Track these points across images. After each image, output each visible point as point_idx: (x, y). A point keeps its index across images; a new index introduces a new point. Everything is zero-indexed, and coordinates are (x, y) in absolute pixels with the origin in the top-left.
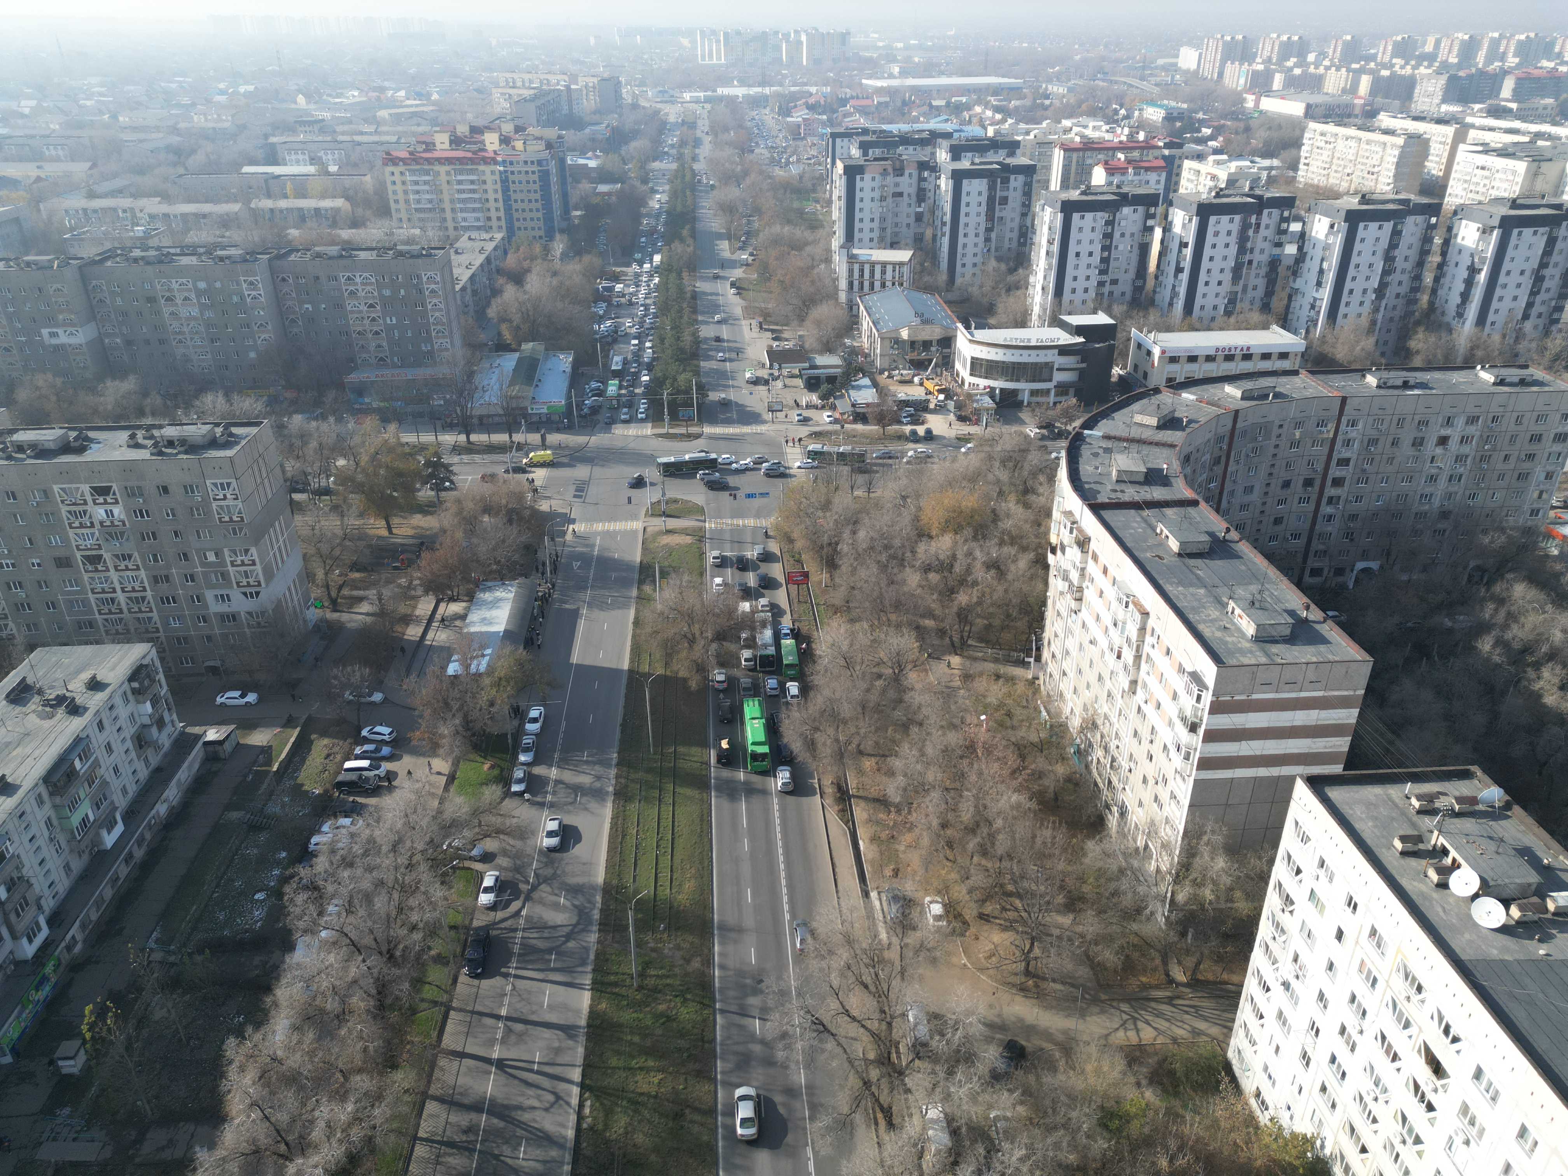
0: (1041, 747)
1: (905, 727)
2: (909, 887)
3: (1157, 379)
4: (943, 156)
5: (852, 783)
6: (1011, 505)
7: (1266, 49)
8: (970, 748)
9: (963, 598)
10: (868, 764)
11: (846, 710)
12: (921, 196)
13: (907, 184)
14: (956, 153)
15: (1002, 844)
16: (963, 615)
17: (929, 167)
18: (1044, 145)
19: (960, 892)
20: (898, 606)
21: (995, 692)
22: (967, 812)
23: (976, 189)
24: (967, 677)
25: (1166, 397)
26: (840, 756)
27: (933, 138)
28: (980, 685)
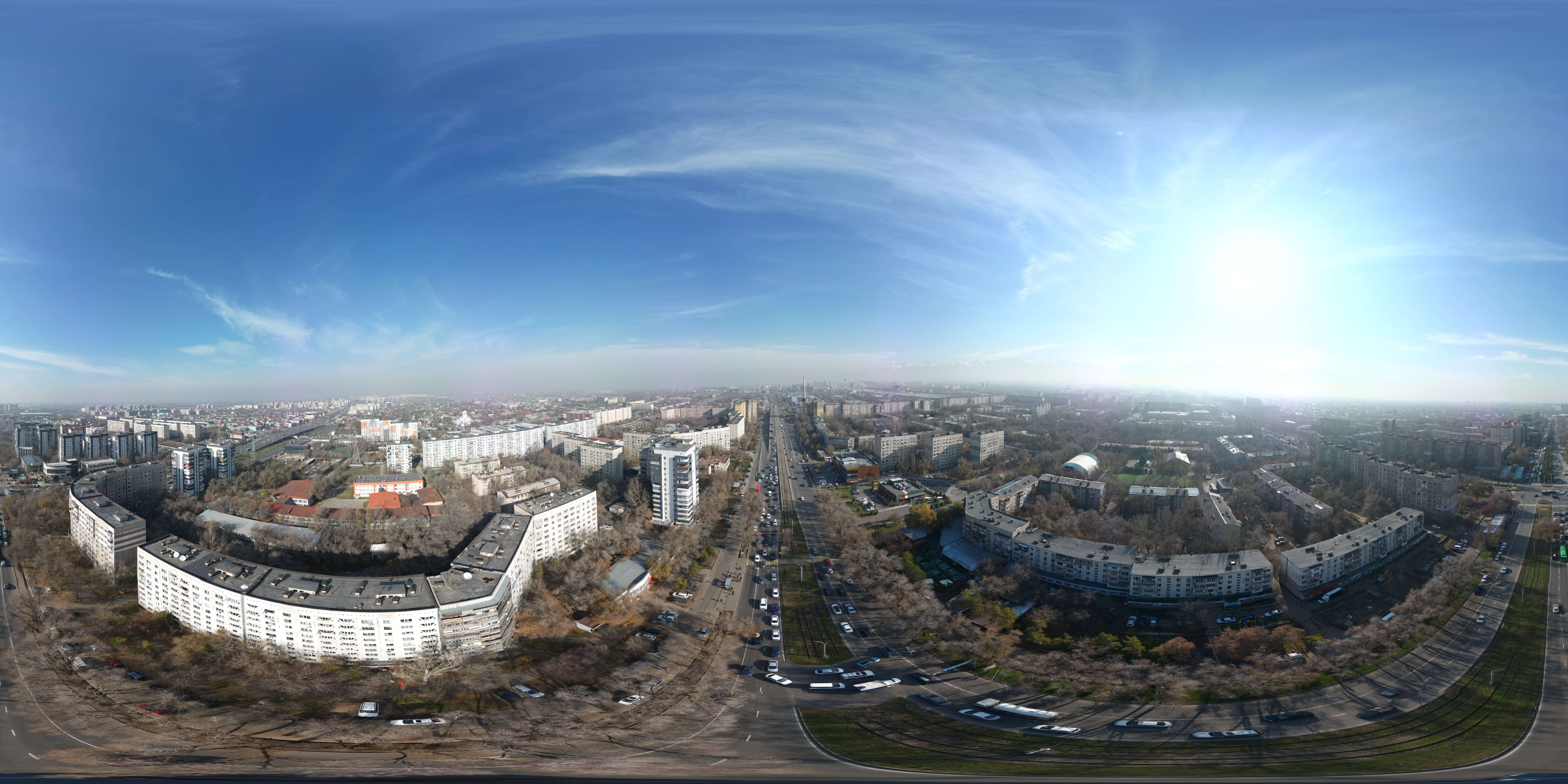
0: (74, 552)
1: (37, 551)
2: (40, 586)
3: (88, 471)
4: (38, 427)
5: (22, 564)
6: (59, 500)
7: (97, 408)
8: (55, 554)
9: (49, 522)
10: (27, 560)
11: (20, 548)
12: (34, 435)
13: (31, 433)
14: (40, 427)
15: (66, 574)
16: (50, 525)
17: (35, 429)
18: (58, 426)
19: (55, 585)
20: (33, 524)
21: (60, 542)
22: (55, 568)
23: (45, 434)
24: (52, 539)
25: (91, 474)
26: (19, 558)
27: (36, 424)
28: (56, 540)
